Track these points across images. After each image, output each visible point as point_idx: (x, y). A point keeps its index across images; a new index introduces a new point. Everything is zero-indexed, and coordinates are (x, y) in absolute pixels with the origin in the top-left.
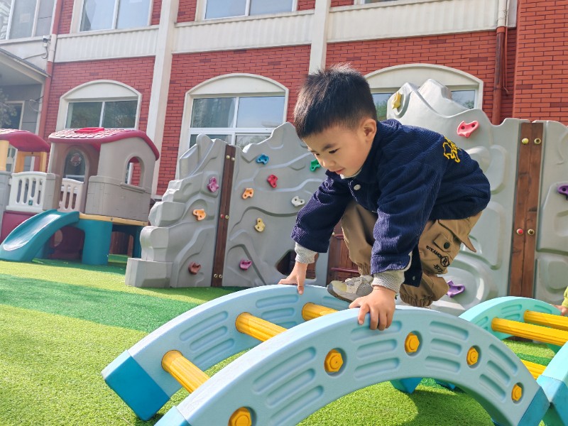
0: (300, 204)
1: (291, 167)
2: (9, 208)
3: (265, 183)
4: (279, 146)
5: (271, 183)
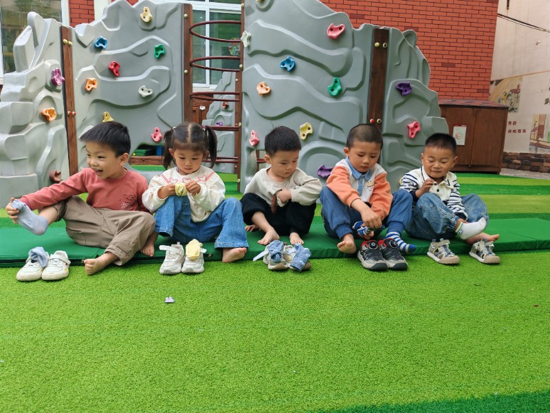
0: (148, 94)
1: (131, 52)
3: (107, 71)
4: (115, 26)
5: (114, 71)
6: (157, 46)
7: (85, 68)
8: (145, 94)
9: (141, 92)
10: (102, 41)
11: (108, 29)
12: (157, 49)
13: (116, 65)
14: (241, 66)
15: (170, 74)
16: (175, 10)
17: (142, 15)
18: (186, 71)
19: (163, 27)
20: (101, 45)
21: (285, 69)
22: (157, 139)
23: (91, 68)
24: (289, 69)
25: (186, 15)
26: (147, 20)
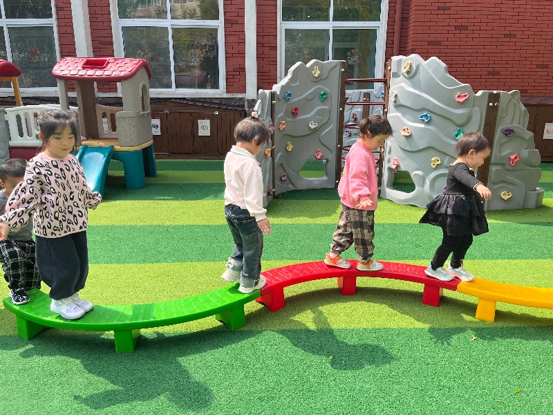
0: (315, 126)
1: (305, 99)
2: (12, 143)
4: (296, 83)
7: (278, 116)
9: (310, 126)
11: (292, 85)
12: (322, 95)
13: (296, 109)
14: (386, 110)
15: (330, 111)
16: (336, 66)
17: (313, 72)
18: (341, 109)
19: (327, 78)
20: (288, 97)
21: (423, 120)
22: (318, 157)
23: (282, 114)
24: (426, 121)
25: (343, 70)
26: (316, 75)
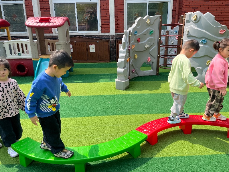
0: (147, 47)
1: (143, 34)
3: (137, 41)
4: (139, 26)
5: (138, 41)
6: (151, 31)
7: (132, 42)
8: (146, 47)
9: (145, 46)
10: (136, 32)
11: (137, 28)
12: (151, 32)
13: (139, 39)
14: (182, 38)
15: (154, 39)
16: (157, 18)
17: (147, 21)
18: (159, 38)
19: (153, 24)
20: (136, 33)
21: (203, 43)
22: (149, 61)
23: (133, 41)
24: (204, 43)
25: (160, 20)
26: (148, 23)
